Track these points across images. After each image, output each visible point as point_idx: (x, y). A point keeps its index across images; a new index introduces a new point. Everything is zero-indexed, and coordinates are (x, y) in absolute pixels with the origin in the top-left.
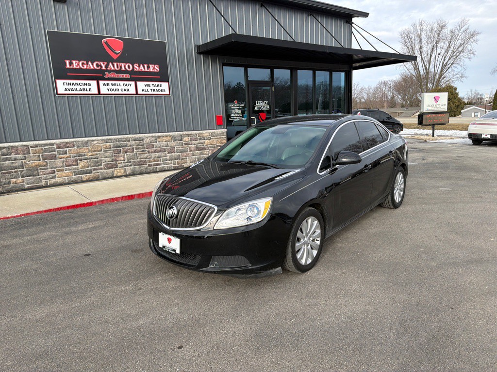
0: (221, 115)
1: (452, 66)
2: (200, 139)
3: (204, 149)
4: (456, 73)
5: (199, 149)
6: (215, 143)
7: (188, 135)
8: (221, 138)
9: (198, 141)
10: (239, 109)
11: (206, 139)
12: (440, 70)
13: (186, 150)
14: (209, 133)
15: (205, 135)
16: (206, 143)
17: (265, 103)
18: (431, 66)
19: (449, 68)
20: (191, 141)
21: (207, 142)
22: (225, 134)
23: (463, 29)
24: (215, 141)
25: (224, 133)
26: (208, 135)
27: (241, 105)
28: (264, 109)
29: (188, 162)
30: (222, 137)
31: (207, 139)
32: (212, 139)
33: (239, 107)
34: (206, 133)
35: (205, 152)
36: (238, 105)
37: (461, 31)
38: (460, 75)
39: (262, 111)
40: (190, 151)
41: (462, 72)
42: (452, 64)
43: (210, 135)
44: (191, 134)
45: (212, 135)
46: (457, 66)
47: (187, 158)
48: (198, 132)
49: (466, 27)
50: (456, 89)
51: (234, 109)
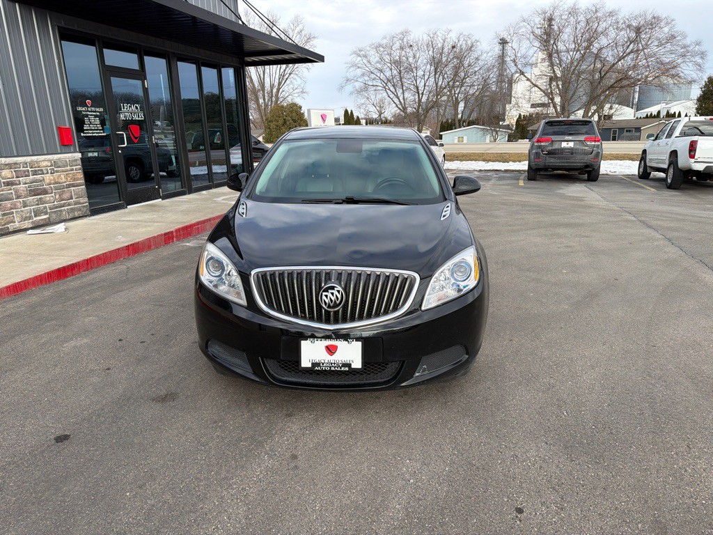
0: (68, 126)
1: (290, 77)
2: (35, 173)
3: (45, 192)
4: (296, 86)
5: (34, 192)
6: (64, 180)
7: (9, 166)
8: (72, 170)
9: (31, 177)
10: (96, 116)
11: (45, 172)
12: (277, 81)
13: (10, 196)
14: (50, 161)
15: (44, 164)
16: (47, 181)
17: (137, 108)
18: (266, 75)
19: (287, 79)
20: (17, 177)
21: (48, 178)
22: (80, 162)
23: (298, 29)
24: (62, 176)
25: (76, 160)
26: (49, 164)
27: (98, 110)
28: (136, 118)
29: (17, 219)
30: (74, 168)
31: (48, 173)
32: (57, 171)
33: (95, 112)
34: (44, 160)
35: (47, 197)
36: (93, 109)
37: (296, 32)
38: (301, 90)
39: (133, 122)
40: (18, 197)
41: (302, 86)
42: (290, 74)
43: (51, 166)
44: (16, 164)
45: (55, 164)
46: (296, 77)
47: (13, 213)
48: (28, 159)
49: (300, 27)
50: (300, 108)
51: (87, 116)
